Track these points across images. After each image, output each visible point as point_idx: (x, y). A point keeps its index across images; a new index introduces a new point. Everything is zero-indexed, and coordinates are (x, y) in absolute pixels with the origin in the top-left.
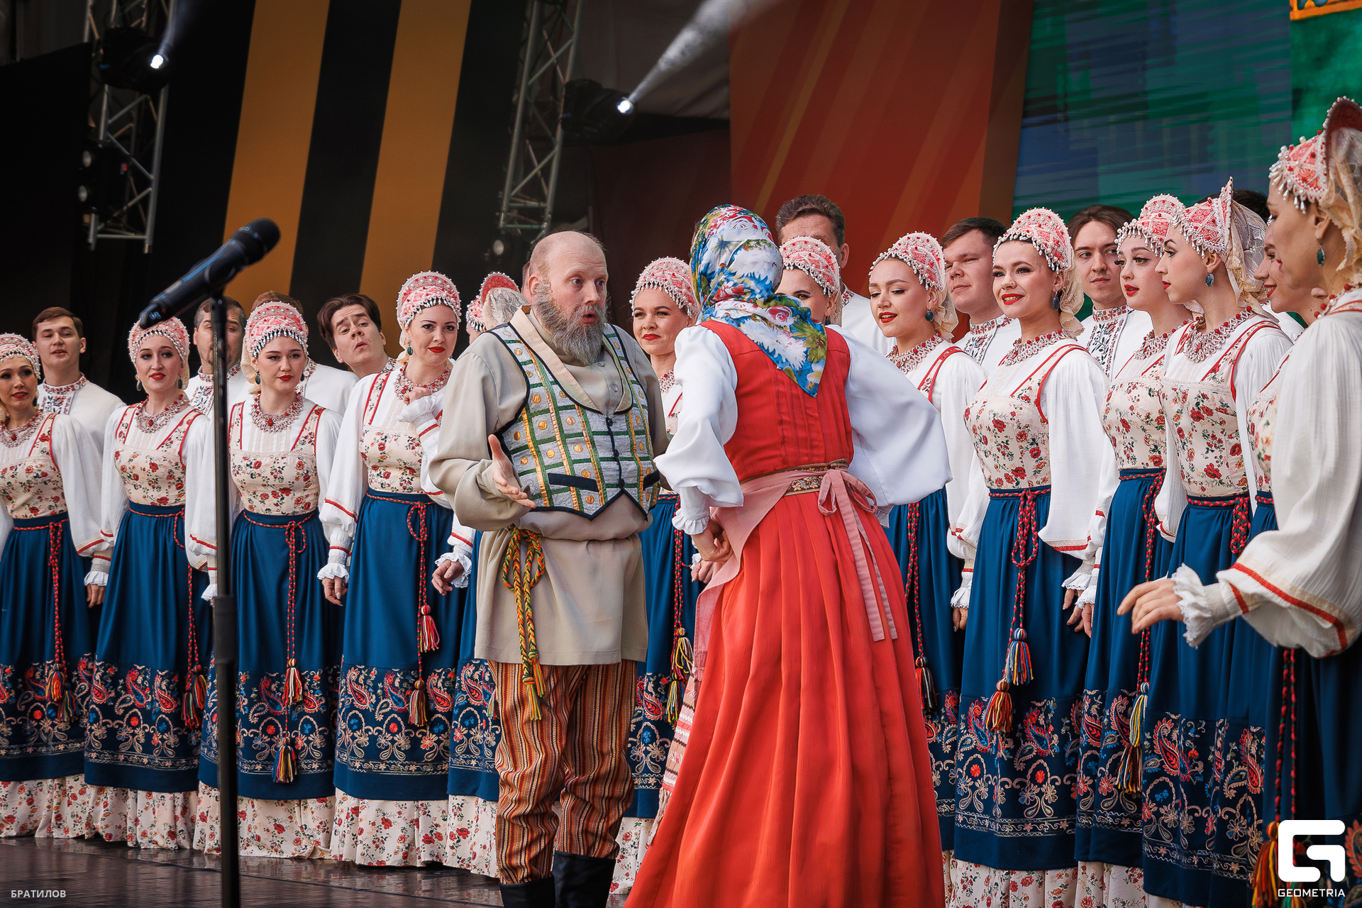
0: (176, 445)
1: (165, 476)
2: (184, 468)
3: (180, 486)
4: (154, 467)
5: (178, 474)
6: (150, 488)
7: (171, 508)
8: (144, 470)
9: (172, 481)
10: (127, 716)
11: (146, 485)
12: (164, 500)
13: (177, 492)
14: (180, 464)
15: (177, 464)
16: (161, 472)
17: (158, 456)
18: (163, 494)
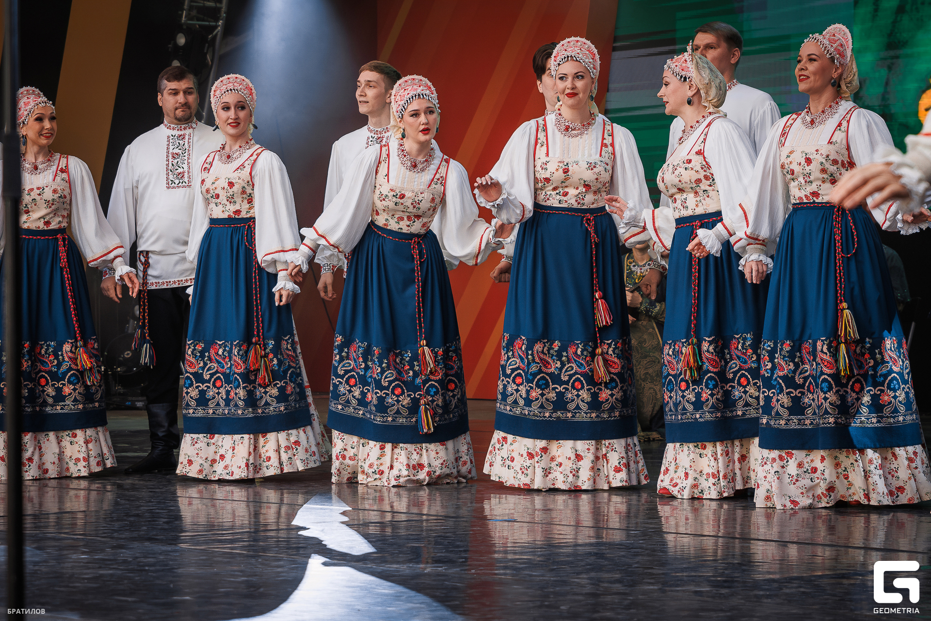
0: (248, 169)
1: (240, 191)
2: (253, 185)
3: (250, 201)
4: (231, 184)
5: (249, 191)
6: (228, 203)
7: (243, 219)
8: (224, 188)
9: (245, 196)
10: (213, 380)
11: (225, 201)
12: (238, 212)
13: (248, 206)
14: (250, 182)
15: (248, 182)
16: (237, 188)
17: (234, 177)
18: (237, 207)
